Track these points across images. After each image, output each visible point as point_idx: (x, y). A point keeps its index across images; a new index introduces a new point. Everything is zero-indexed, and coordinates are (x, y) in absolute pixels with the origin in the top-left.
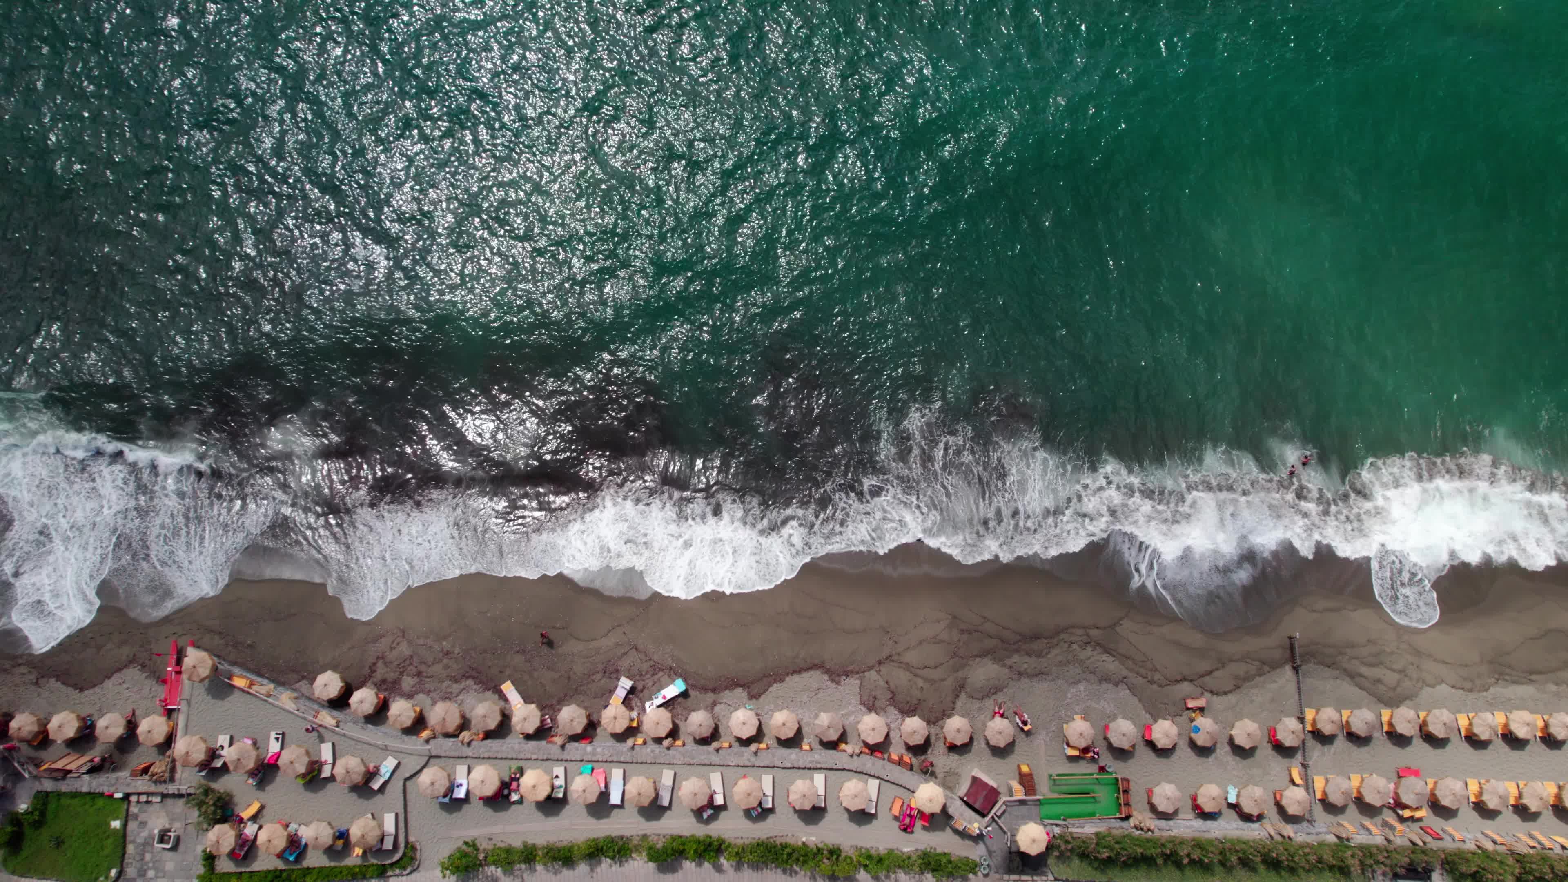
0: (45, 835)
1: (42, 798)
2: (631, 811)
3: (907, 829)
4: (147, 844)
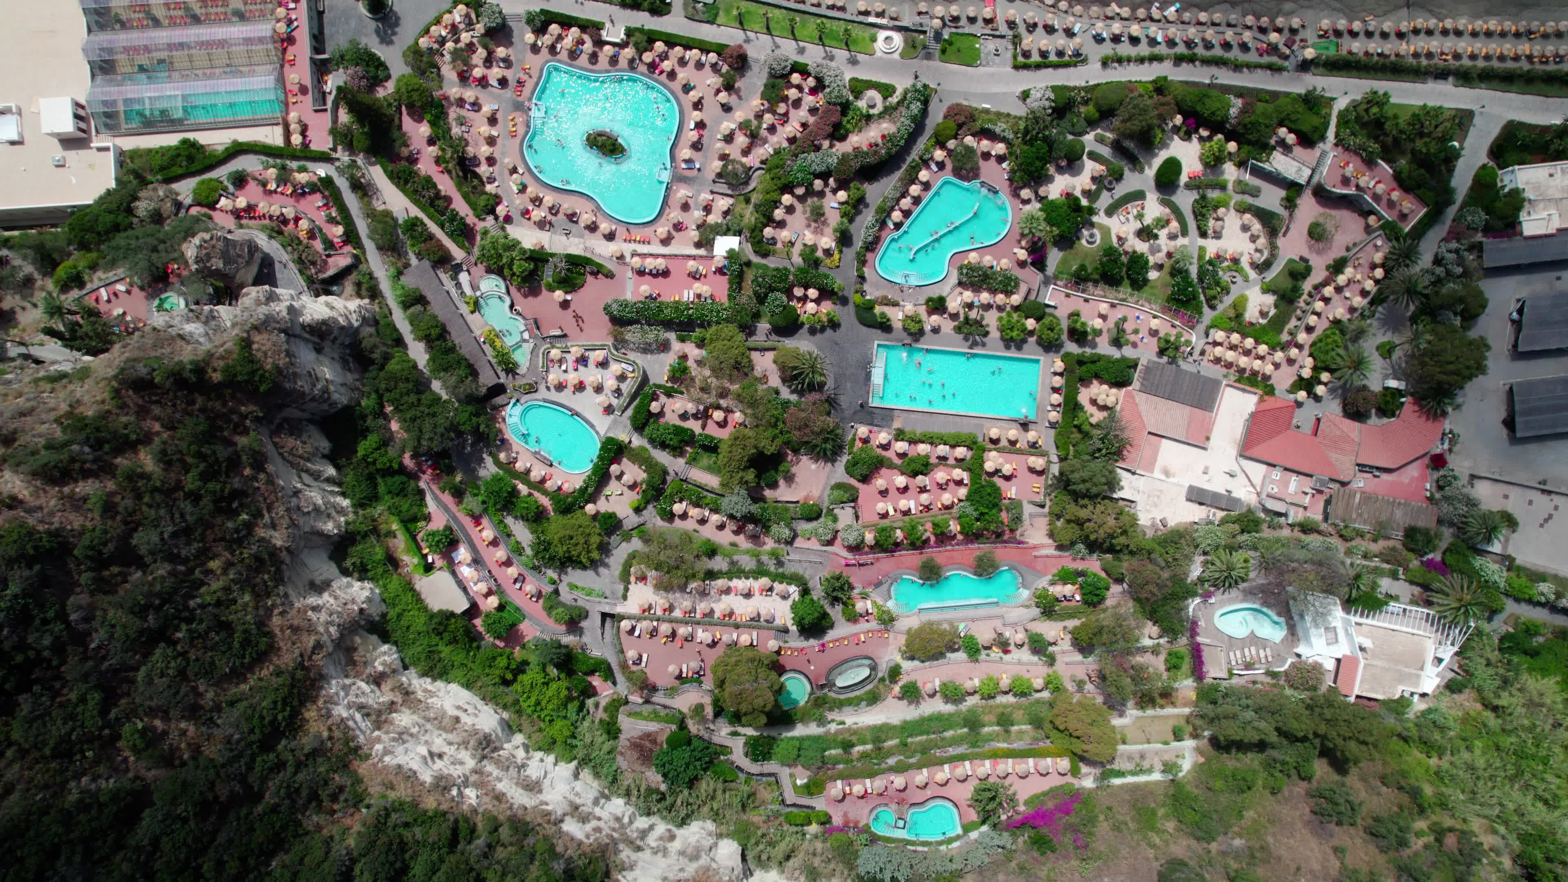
0: (954, 48)
1: (951, 34)
2: (1164, 44)
3: (1261, 55)
4: (989, 53)
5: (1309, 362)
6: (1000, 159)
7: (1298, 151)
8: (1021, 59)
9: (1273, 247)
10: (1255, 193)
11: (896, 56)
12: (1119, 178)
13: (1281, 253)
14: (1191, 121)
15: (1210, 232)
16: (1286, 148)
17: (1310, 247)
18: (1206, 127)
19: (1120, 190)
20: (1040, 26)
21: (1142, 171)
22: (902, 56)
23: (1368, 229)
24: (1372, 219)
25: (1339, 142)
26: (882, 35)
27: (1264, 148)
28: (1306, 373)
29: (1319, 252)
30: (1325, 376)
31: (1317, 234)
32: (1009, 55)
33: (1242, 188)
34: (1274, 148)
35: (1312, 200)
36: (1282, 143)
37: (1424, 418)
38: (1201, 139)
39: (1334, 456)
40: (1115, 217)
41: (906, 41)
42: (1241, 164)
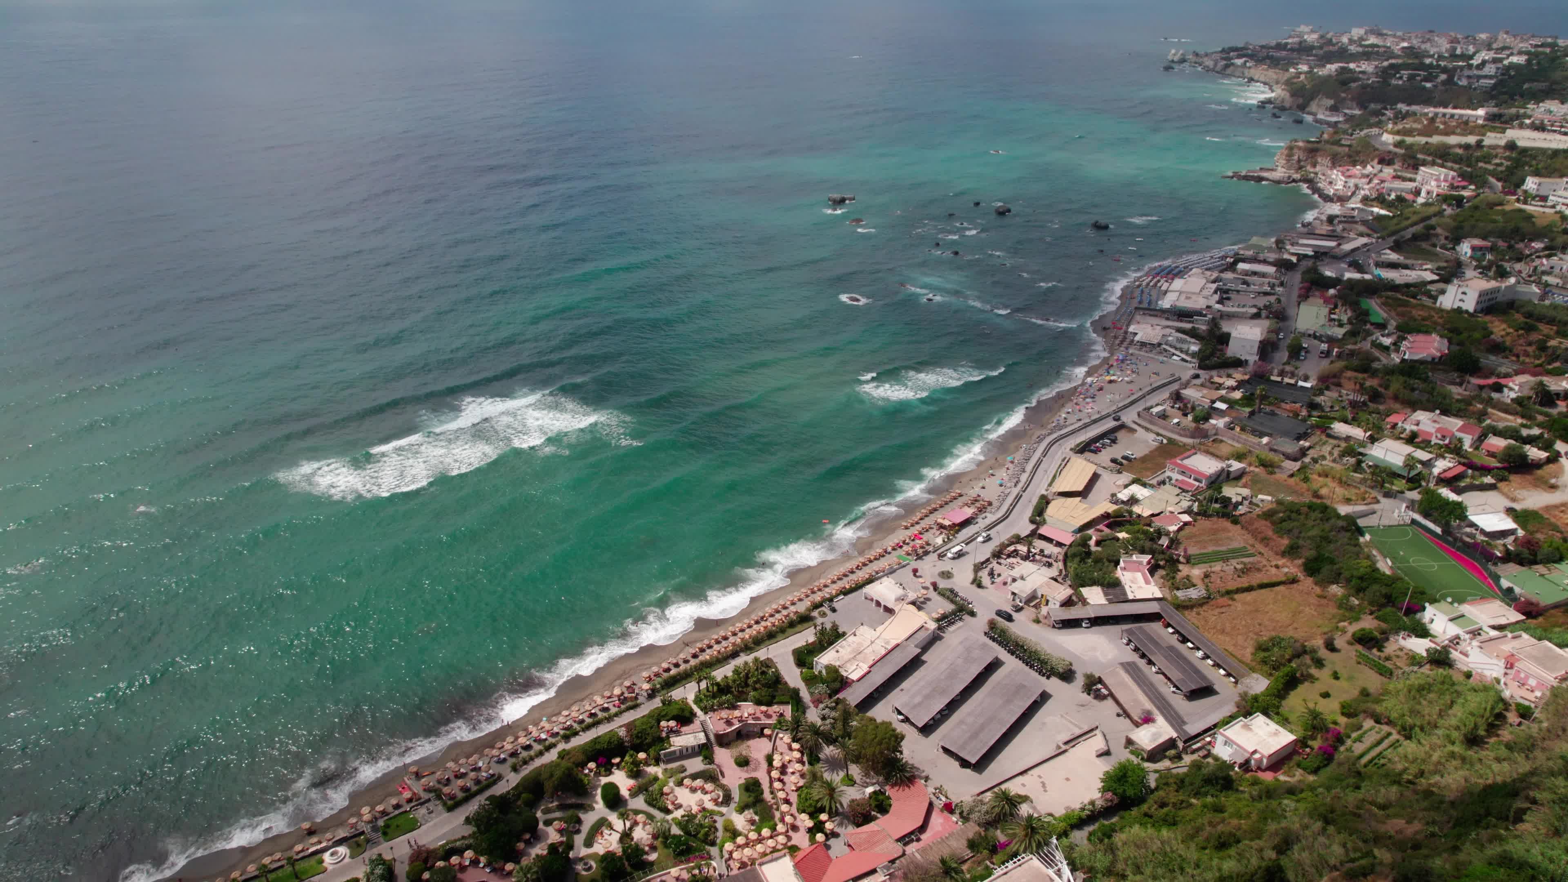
0: (393, 828)
1: (385, 822)
3: (619, 707)
4: (423, 815)
5: (804, 817)
6: (475, 863)
7: (684, 729)
8: (450, 803)
9: (723, 787)
10: (683, 769)
11: (347, 860)
12: (579, 821)
13: (731, 786)
14: (601, 759)
15: (670, 807)
16: (677, 733)
17: (747, 771)
18: (615, 756)
19: (585, 828)
20: (452, 778)
21: (593, 809)
22: (352, 857)
23: (769, 737)
24: (767, 731)
25: (705, 710)
26: (327, 856)
27: (661, 741)
28: (810, 823)
29: (755, 770)
30: (823, 817)
31: (743, 762)
32: (440, 807)
33: (670, 774)
34: (668, 737)
35: (723, 750)
36: (671, 731)
37: (907, 789)
38: (618, 766)
39: (878, 849)
40: (595, 845)
41: (349, 847)
42: (657, 761)
